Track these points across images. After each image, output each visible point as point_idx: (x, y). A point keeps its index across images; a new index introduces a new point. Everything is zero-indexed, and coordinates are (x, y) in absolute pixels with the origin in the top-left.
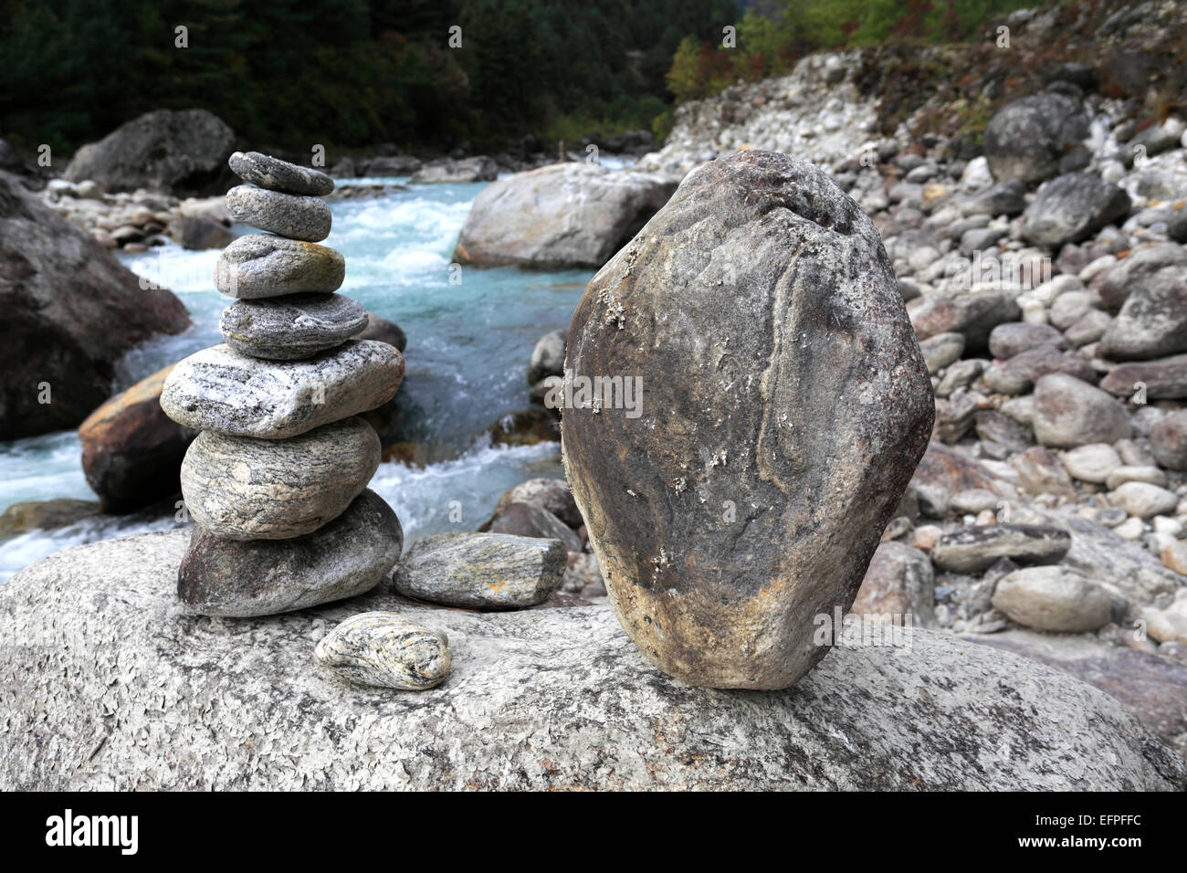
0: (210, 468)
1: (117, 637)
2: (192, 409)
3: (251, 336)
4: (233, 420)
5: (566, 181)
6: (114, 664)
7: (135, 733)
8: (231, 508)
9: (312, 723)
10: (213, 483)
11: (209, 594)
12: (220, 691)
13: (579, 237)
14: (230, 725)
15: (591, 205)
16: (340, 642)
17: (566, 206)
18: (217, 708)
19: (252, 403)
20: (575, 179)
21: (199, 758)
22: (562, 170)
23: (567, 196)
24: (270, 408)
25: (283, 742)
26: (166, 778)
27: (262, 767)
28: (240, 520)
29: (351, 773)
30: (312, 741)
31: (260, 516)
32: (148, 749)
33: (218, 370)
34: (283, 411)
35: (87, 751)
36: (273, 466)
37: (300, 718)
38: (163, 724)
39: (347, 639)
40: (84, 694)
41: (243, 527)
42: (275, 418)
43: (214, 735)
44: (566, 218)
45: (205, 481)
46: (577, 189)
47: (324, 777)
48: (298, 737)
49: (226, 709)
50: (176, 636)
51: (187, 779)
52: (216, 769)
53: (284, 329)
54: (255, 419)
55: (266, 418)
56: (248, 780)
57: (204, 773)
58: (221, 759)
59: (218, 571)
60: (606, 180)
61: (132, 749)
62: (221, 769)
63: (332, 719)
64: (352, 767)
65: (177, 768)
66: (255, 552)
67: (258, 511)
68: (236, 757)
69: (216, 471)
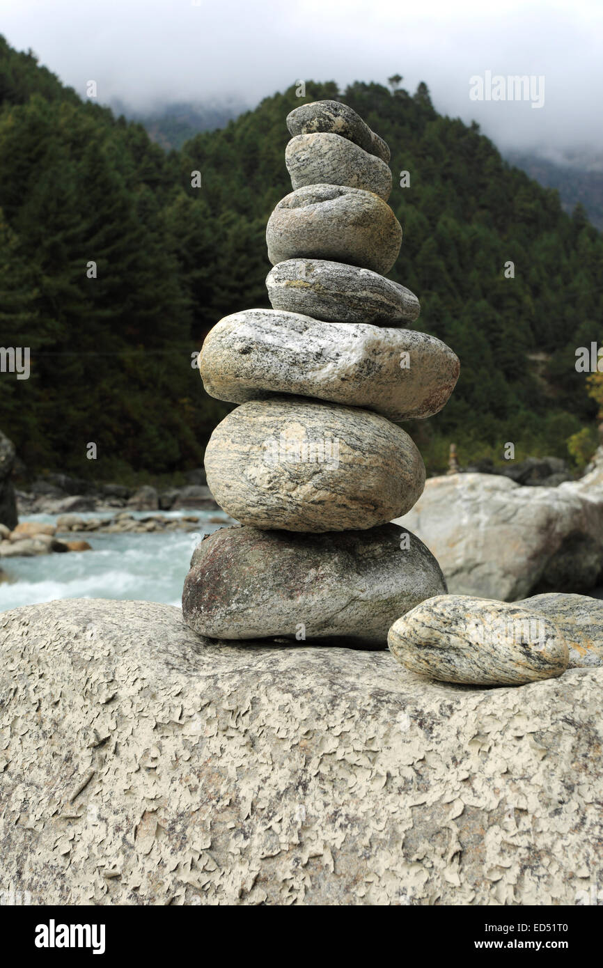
0: (253, 434)
1: (113, 651)
2: (246, 351)
3: (314, 280)
4: (294, 364)
5: (460, 497)
6: (111, 678)
7: (139, 756)
8: (281, 469)
9: (393, 713)
10: (255, 449)
11: (235, 594)
12: (262, 688)
13: (478, 572)
14: (277, 726)
15: (497, 529)
16: (426, 613)
17: (460, 529)
18: (257, 708)
19: (314, 349)
20: (473, 494)
21: (232, 773)
22: (454, 483)
23: (461, 517)
24: (333, 356)
25: (353, 736)
26: (183, 805)
27: (324, 770)
28: (290, 485)
29: (452, 766)
30: (394, 731)
31: (316, 478)
32: (158, 771)
33: (272, 318)
34: (349, 359)
35: (67, 794)
36: (332, 425)
37: (375, 706)
38: (180, 738)
39: (435, 610)
40: (64, 725)
41: (294, 494)
42: (339, 366)
43: (252, 744)
44: (461, 546)
45: (246, 449)
46: (475, 508)
47: (415, 774)
48: (374, 728)
49: (270, 707)
50: (185, 655)
51: (214, 802)
52: (257, 782)
53: (350, 275)
54: (318, 365)
55: (330, 366)
56: (305, 787)
57: (239, 790)
58: (264, 770)
59: (248, 565)
60: (515, 496)
61: (134, 776)
62: (264, 781)
63: (419, 708)
64: (454, 759)
65: (199, 791)
66: (291, 550)
67: (315, 473)
68: (286, 762)
69: (260, 436)
